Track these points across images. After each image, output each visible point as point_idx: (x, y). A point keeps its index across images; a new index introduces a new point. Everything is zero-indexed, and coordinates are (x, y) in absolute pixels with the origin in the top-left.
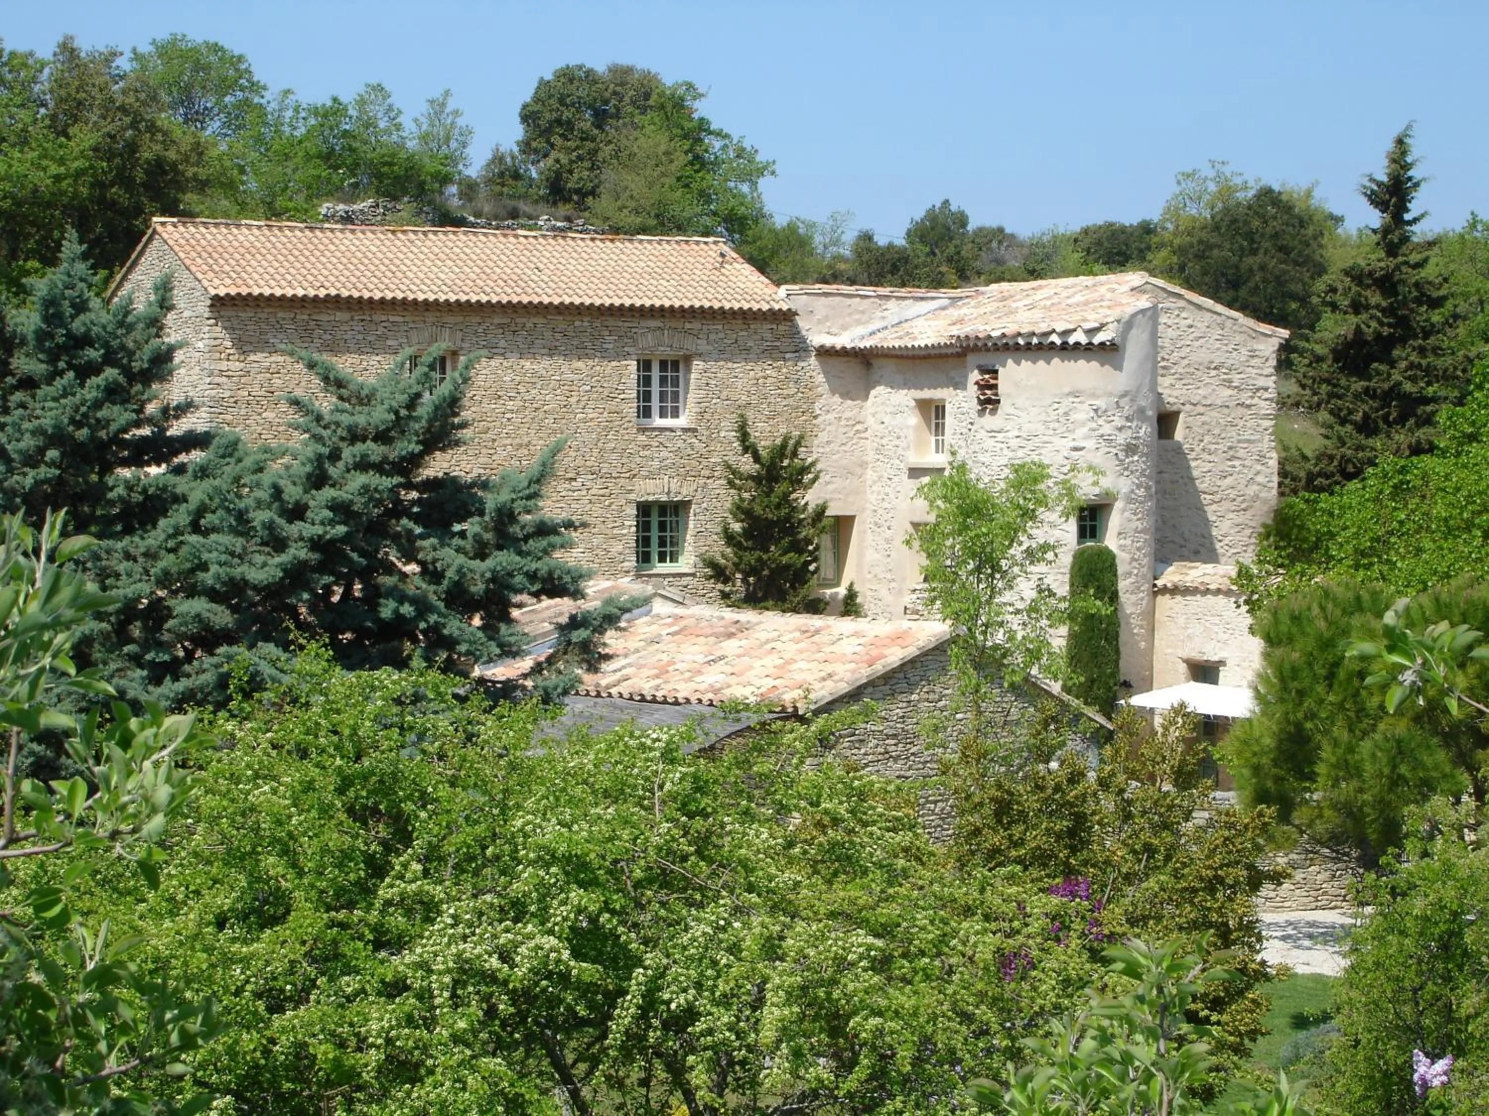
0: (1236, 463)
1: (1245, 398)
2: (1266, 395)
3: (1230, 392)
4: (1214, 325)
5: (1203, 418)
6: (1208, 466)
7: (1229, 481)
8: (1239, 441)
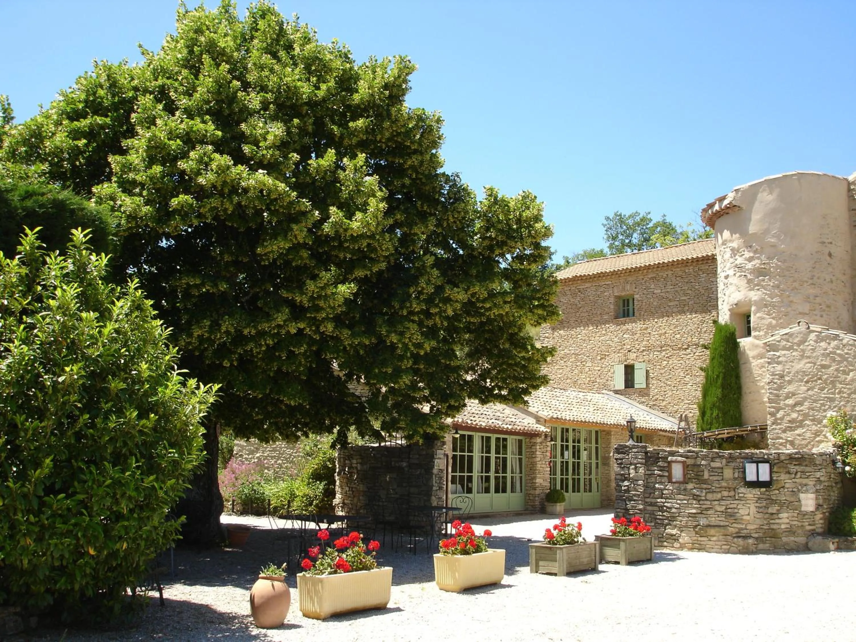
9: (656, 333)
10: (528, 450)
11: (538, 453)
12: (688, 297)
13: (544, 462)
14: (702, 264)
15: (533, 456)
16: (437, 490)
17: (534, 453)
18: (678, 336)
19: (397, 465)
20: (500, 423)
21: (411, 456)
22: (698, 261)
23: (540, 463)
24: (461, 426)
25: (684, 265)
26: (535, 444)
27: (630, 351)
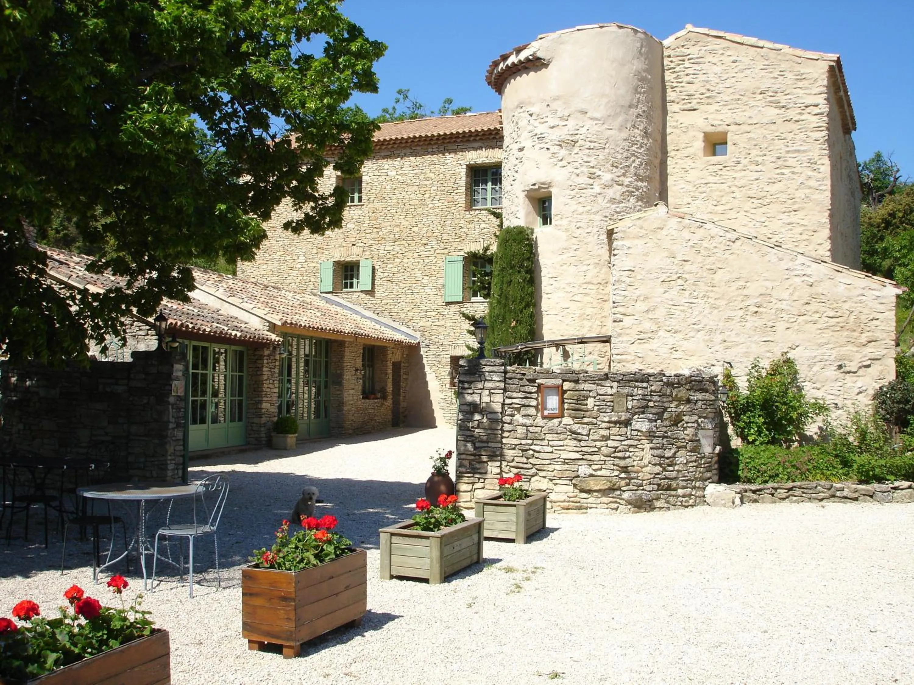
0: (786, 171)
1: (792, 114)
2: (816, 110)
3: (777, 111)
4: (759, 57)
5: (749, 135)
6: (757, 175)
7: (778, 186)
8: (788, 152)
9: (389, 224)
10: (250, 366)
11: (265, 369)
12: (431, 182)
13: (271, 381)
14: (449, 142)
15: (259, 373)
16: (173, 429)
17: (260, 369)
18: (416, 229)
19: (108, 389)
20: (226, 329)
21: (132, 376)
22: (444, 139)
23: (268, 382)
24: (180, 330)
25: (426, 143)
26: (261, 357)
27: (354, 245)
